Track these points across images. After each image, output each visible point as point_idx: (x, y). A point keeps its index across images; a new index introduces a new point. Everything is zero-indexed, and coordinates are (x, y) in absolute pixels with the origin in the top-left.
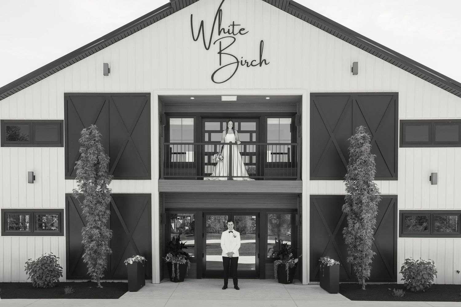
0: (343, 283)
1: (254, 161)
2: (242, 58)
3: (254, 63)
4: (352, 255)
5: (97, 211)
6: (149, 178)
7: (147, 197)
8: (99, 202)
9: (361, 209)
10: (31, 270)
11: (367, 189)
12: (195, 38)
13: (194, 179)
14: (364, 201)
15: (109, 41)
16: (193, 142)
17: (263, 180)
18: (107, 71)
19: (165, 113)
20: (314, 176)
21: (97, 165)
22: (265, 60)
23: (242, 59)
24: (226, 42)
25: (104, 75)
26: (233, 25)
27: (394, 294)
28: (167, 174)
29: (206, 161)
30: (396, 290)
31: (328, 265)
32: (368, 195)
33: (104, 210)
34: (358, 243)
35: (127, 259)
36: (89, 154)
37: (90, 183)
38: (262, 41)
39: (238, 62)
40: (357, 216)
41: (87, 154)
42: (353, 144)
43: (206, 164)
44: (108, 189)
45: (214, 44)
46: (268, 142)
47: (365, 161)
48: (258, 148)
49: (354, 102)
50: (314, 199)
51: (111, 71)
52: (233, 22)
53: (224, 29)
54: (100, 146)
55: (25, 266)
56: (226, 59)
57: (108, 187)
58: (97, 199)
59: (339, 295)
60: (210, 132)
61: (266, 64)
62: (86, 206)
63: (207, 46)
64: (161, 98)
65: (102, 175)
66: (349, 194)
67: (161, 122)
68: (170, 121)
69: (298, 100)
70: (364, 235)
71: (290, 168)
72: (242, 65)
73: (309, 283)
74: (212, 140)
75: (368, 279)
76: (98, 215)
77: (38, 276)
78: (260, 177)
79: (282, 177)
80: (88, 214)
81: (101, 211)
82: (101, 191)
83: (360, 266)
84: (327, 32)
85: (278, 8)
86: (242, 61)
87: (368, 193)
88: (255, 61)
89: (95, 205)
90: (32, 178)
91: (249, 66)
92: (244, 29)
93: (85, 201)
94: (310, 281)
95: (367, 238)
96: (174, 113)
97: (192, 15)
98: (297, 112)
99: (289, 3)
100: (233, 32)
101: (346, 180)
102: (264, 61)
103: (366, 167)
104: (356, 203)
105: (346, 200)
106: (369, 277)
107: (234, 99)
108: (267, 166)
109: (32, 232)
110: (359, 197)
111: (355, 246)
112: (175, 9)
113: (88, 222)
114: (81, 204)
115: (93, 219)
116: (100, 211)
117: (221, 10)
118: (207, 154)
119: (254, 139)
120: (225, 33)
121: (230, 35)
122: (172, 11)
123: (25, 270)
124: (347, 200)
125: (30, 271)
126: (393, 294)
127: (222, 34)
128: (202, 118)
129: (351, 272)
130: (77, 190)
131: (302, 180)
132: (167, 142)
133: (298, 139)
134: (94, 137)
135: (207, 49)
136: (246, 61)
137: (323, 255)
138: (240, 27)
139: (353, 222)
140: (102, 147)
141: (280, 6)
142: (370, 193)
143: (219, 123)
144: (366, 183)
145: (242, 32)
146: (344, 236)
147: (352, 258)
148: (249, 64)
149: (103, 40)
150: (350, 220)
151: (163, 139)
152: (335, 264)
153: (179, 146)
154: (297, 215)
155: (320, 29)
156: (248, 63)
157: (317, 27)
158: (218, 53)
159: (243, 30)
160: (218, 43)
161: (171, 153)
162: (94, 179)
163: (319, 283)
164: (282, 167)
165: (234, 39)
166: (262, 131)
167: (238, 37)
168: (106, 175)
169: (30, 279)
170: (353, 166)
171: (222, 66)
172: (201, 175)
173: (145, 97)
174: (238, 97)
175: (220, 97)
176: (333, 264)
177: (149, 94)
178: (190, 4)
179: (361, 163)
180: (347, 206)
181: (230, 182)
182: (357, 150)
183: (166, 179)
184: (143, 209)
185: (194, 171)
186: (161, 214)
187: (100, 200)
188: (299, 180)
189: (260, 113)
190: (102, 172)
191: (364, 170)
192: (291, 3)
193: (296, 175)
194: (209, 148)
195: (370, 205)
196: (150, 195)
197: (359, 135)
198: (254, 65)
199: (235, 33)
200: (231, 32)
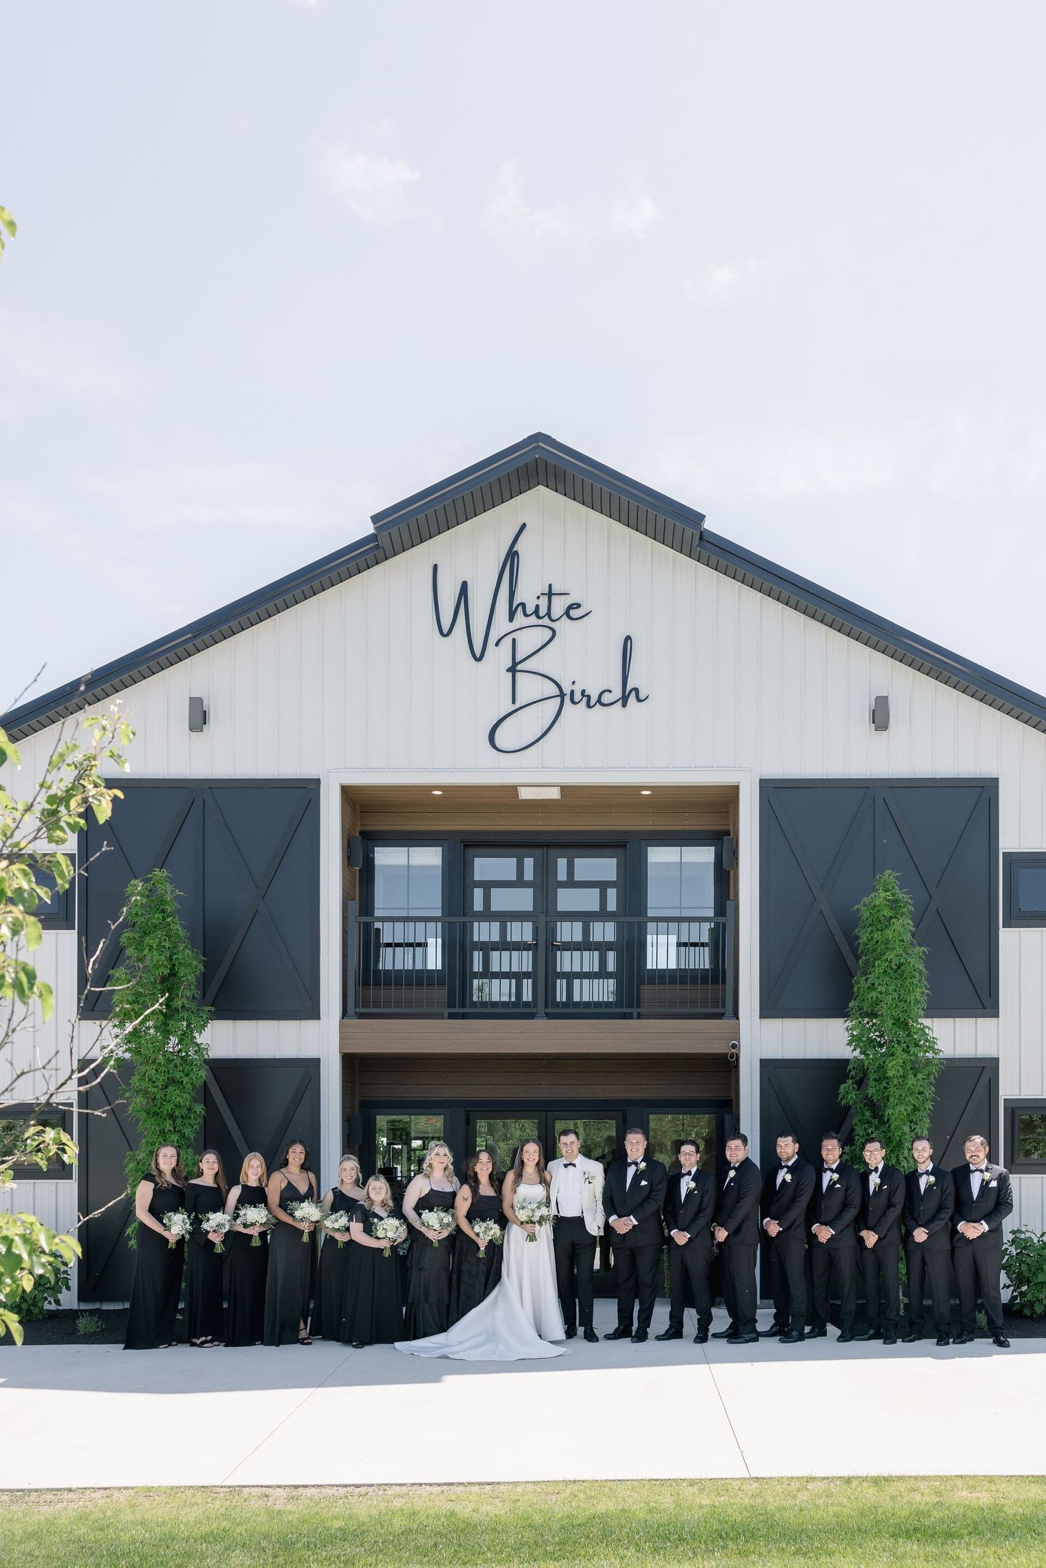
1: (612, 965)
2: (574, 683)
3: (607, 698)
5: (169, 1107)
6: (314, 1014)
7: (310, 1068)
8: (173, 1081)
9: (886, 1094)
11: (905, 1042)
12: (445, 629)
13: (439, 1016)
15: (206, 637)
16: (439, 913)
17: (632, 1018)
18: (199, 717)
19: (361, 833)
20: (769, 1009)
21: (169, 982)
22: (636, 690)
23: (574, 687)
24: (529, 640)
25: (191, 728)
26: (550, 594)
28: (366, 1004)
29: (477, 966)
32: (905, 1056)
33: (188, 1103)
36: (147, 950)
37: (148, 1028)
38: (628, 638)
39: (562, 695)
41: (142, 950)
42: (867, 919)
43: (477, 975)
44: (198, 1045)
45: (497, 644)
46: (650, 913)
47: (899, 967)
48: (621, 930)
49: (880, 803)
50: (768, 1066)
51: (211, 718)
52: (550, 585)
53: (523, 605)
54: (177, 927)
56: (529, 687)
57: (201, 1039)
58: (169, 1072)
60: (487, 886)
61: (639, 700)
62: (138, 1092)
63: (478, 652)
64: (350, 795)
65: (183, 1007)
66: (858, 1054)
67: (349, 858)
68: (376, 854)
69: (727, 799)
71: (705, 987)
72: (573, 702)
74: (494, 909)
76: (172, 1116)
78: (624, 1010)
79: (683, 1010)
80: (143, 1116)
81: (178, 1106)
82: (180, 1051)
84: (804, 613)
85: (672, 548)
86: (572, 692)
87: (907, 1051)
88: (610, 691)
89: (162, 1089)
91: (591, 705)
92: (579, 606)
93: (135, 1080)
96: (386, 832)
97: (435, 567)
98: (727, 827)
99: (701, 538)
100: (549, 614)
101: (849, 1016)
102: (633, 693)
103: (899, 982)
104: (876, 1080)
105: (850, 1071)
107: (554, 794)
108: (646, 981)
110: (884, 1062)
112: (389, 551)
113: (142, 1136)
114: (124, 1087)
115: (158, 1129)
116: (176, 1106)
117: (516, 553)
118: (478, 946)
119: (612, 906)
120: (526, 615)
121: (540, 622)
122: (381, 555)
124: (853, 1073)
127: (520, 619)
128: (466, 846)
131: (738, 1018)
132: (368, 915)
133: (729, 904)
134: (163, 902)
135: (478, 659)
136: (583, 692)
138: (569, 601)
140: (184, 927)
141: (676, 543)
142: (911, 1052)
143: (514, 860)
144: (902, 1024)
145: (574, 613)
148: (593, 700)
149: (190, 635)
151: (354, 906)
153: (399, 925)
155: (787, 605)
156: (589, 697)
157: (778, 600)
158: (508, 670)
159: (575, 608)
160: (507, 643)
161: (378, 945)
162: (161, 1018)
164: (683, 983)
165: (550, 633)
166: (633, 882)
167: (563, 626)
168: (193, 1006)
170: (867, 980)
171: (517, 705)
172: (462, 1006)
173: (305, 792)
174: (564, 789)
175: (513, 789)
177: (317, 782)
178: (431, 538)
179: (885, 972)
180: (851, 1088)
181: (540, 1024)
182: (875, 936)
183: (361, 1016)
184: (296, 1101)
185: (441, 994)
186: (348, 1117)
187: (178, 1075)
188: (730, 1018)
189: (629, 832)
190: (182, 997)
191: (896, 990)
192: (705, 537)
193: (724, 1006)
194: (484, 932)
195: (910, 1084)
196: (316, 1062)
197: (881, 897)
198: (606, 703)
199: (555, 615)
200: (543, 611)
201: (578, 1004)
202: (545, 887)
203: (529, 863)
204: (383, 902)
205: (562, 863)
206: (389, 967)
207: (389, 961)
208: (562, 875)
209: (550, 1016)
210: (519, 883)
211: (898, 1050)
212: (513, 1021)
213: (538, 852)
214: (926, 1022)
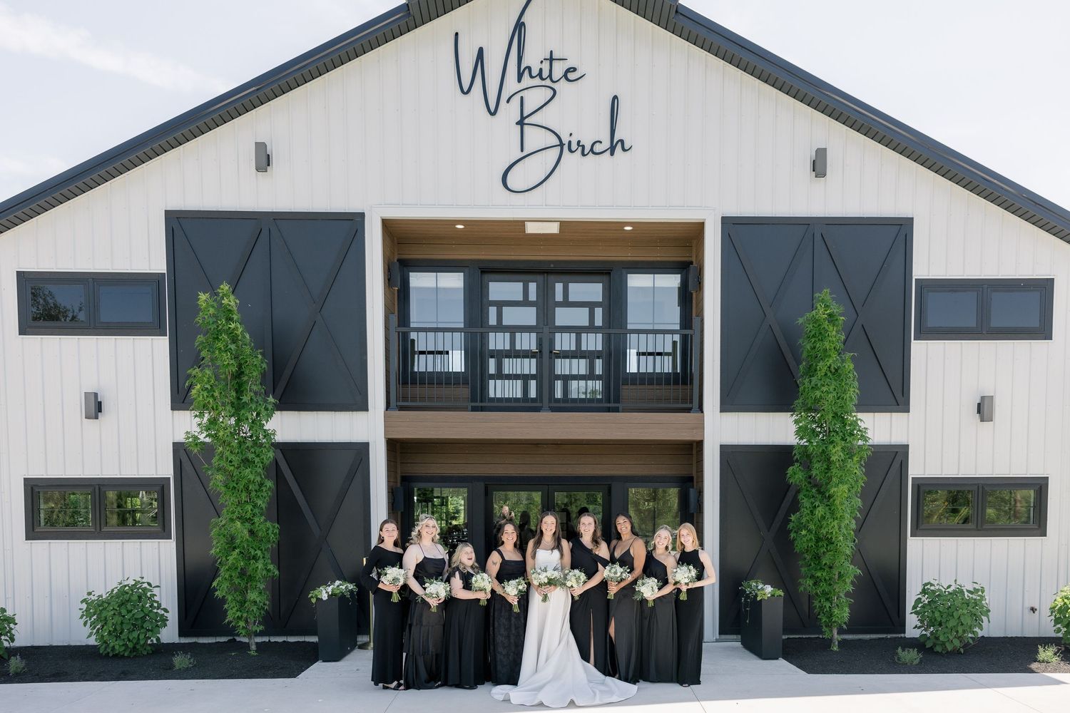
0: (792, 637)
1: (599, 370)
2: (571, 134)
3: (598, 148)
4: (809, 576)
5: (244, 483)
6: (363, 406)
7: (360, 451)
8: (246, 462)
9: (829, 474)
10: (95, 617)
11: (842, 432)
12: (466, 88)
13: (464, 409)
14: (834, 458)
15: (267, 90)
16: (462, 326)
17: (618, 412)
18: (264, 160)
19: (398, 260)
20: (729, 404)
21: (237, 377)
22: (622, 141)
23: (571, 139)
24: (535, 98)
25: (258, 169)
26: (551, 60)
27: (899, 659)
28: (405, 399)
29: (492, 369)
30: (903, 650)
31: (759, 599)
32: (843, 443)
33: (259, 479)
34: (822, 550)
35: (315, 589)
38: (615, 97)
39: (561, 145)
40: (821, 491)
42: (810, 331)
43: (492, 377)
44: (265, 431)
45: (508, 101)
46: (629, 327)
47: (837, 371)
48: (607, 341)
49: (818, 237)
50: (729, 454)
51: (274, 160)
52: (551, 52)
53: (529, 68)
55: (80, 609)
56: (535, 138)
57: (269, 426)
59: (782, 662)
60: (500, 305)
61: (624, 150)
62: (218, 471)
63: (492, 107)
64: (387, 225)
65: (251, 400)
66: (803, 442)
67: (389, 280)
68: (410, 278)
69: (695, 232)
70: (834, 533)
71: (676, 387)
72: (570, 151)
73: (718, 637)
74: (505, 323)
75: (845, 626)
76: (247, 490)
77: (111, 629)
78: (612, 405)
79: (658, 406)
80: (223, 489)
81: (252, 482)
82: (251, 437)
83: (827, 599)
84: (759, 78)
85: (651, 21)
86: (570, 142)
87: (843, 439)
88: (601, 142)
89: (238, 468)
90: (95, 407)
91: (585, 153)
92: (575, 69)
93: (214, 460)
94: (721, 633)
95: (841, 538)
96: (418, 260)
97: (457, 34)
98: (694, 259)
99: (677, 12)
100: (550, 76)
101: (794, 411)
102: (620, 144)
103: (838, 383)
105: (795, 454)
106: (845, 623)
107: (554, 229)
108: (625, 383)
109: (98, 530)
110: (825, 448)
111: (817, 557)
112: (418, 20)
113: (223, 506)
114: (207, 466)
115: (236, 501)
117: (523, 24)
118: (493, 354)
119: (599, 321)
120: (531, 77)
121: (543, 83)
122: (411, 24)
123: (81, 617)
124: (798, 457)
125: (93, 619)
126: (896, 658)
127: (527, 82)
128: (482, 272)
129: (807, 611)
130: (196, 434)
131: (702, 412)
132: (404, 326)
133: (695, 320)
135: (493, 114)
136: (579, 142)
137: (749, 576)
138: (567, 65)
139: (812, 503)
140: (250, 334)
141: (656, 18)
142: (848, 440)
143: (521, 284)
144: (840, 418)
145: (571, 76)
146: (792, 535)
147: (810, 582)
148: (587, 149)
149: (254, 89)
150: (806, 499)
151: (394, 319)
152: (773, 596)
153: (431, 335)
154: (691, 490)
155: (745, 71)
156: (583, 147)
157: (737, 67)
158: (517, 124)
159: (572, 71)
160: (516, 101)
161: (413, 353)
163: (739, 637)
164: (659, 383)
165: (550, 93)
166: (615, 303)
167: (562, 87)
168: (260, 399)
169: (94, 637)
170: (810, 382)
171: (525, 153)
172: (481, 401)
173: (352, 223)
174: (564, 224)
175: (521, 224)
176: (769, 595)
177: (361, 216)
178: (452, 10)
179: (826, 374)
180: (798, 469)
181: (545, 416)
182: (818, 345)
183: (402, 408)
184: (351, 477)
185: (465, 392)
186: (392, 490)
187: (250, 456)
188: (696, 412)
189: (613, 262)
190: (251, 391)
191: (835, 389)
192: (680, 11)
193: (691, 402)
194: (498, 341)
195: (848, 466)
196: (365, 446)
197: (821, 313)
198: (597, 151)
199: (556, 76)
200: (545, 74)
201: (574, 400)
202: (546, 307)
203: (533, 287)
204: (417, 316)
205: (559, 287)
206: (422, 369)
207: (422, 365)
208: (559, 297)
209: (553, 410)
210: (525, 303)
211: (837, 439)
212: (524, 413)
213: (540, 278)
214: (860, 415)
